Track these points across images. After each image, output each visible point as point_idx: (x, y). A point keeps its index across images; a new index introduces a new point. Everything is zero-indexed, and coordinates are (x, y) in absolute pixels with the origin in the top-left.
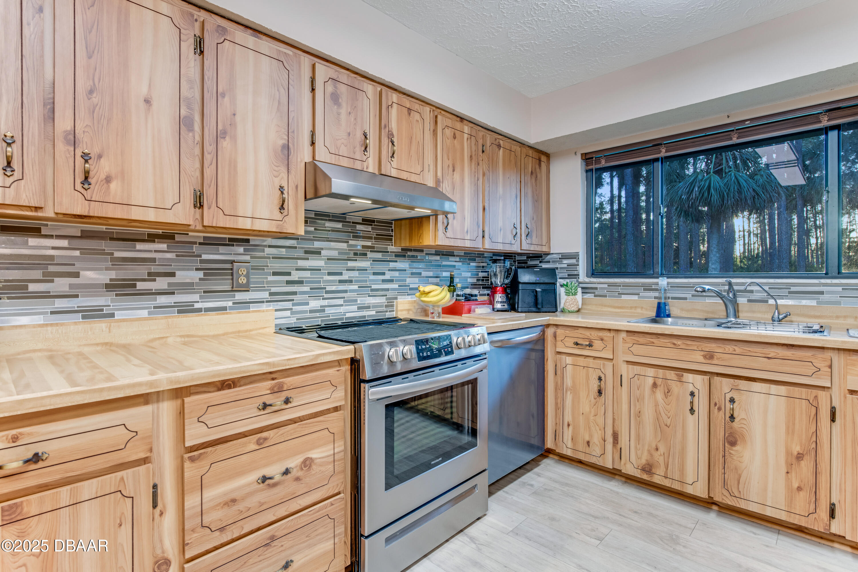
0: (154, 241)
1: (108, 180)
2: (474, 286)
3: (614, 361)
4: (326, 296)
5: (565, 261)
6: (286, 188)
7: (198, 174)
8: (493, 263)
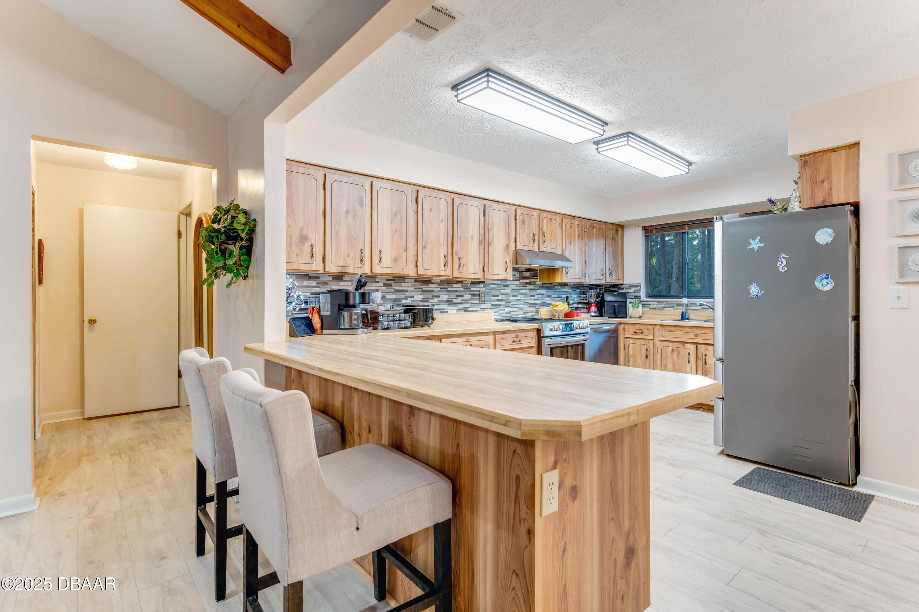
1: (464, 265)
2: (579, 303)
3: (654, 341)
5: (633, 289)
6: (507, 261)
7: (483, 260)
8: (590, 290)
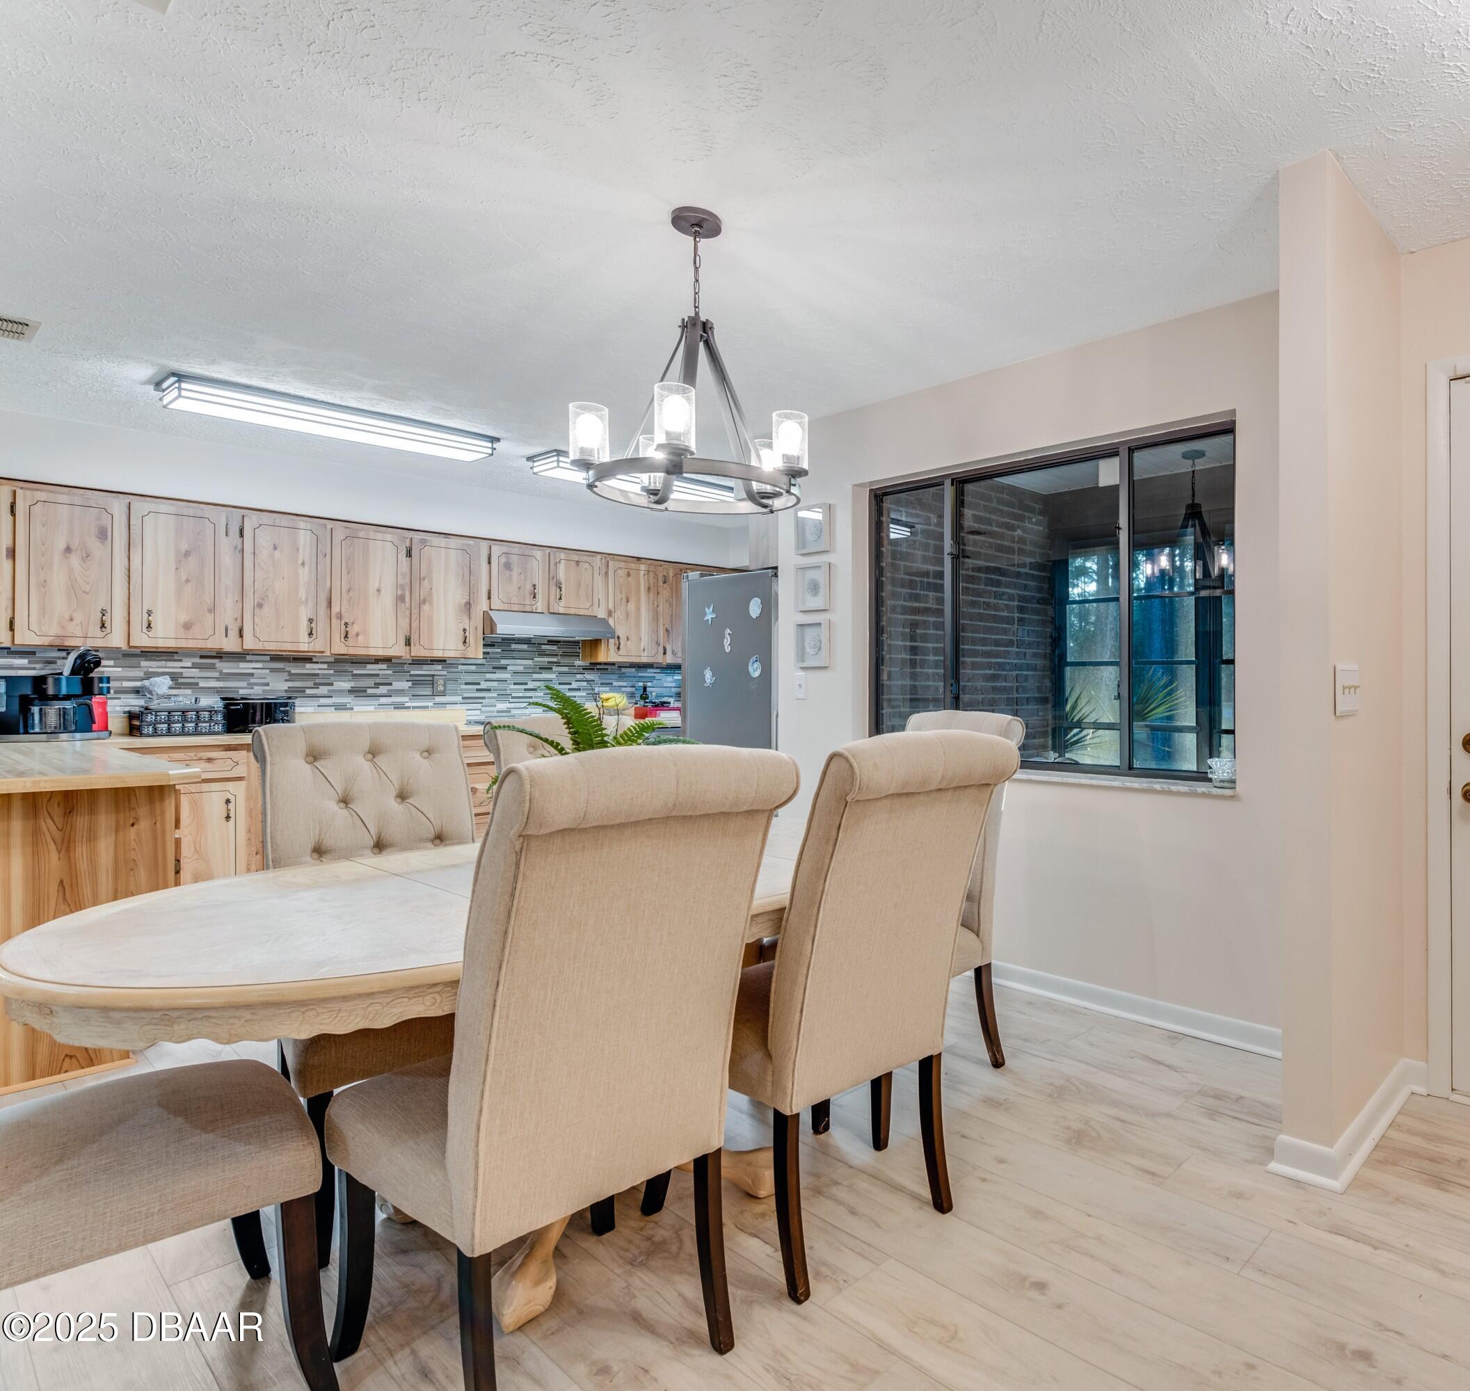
0: (378, 664)
1: (357, 635)
4: (511, 700)
6: (468, 629)
7: (408, 626)
